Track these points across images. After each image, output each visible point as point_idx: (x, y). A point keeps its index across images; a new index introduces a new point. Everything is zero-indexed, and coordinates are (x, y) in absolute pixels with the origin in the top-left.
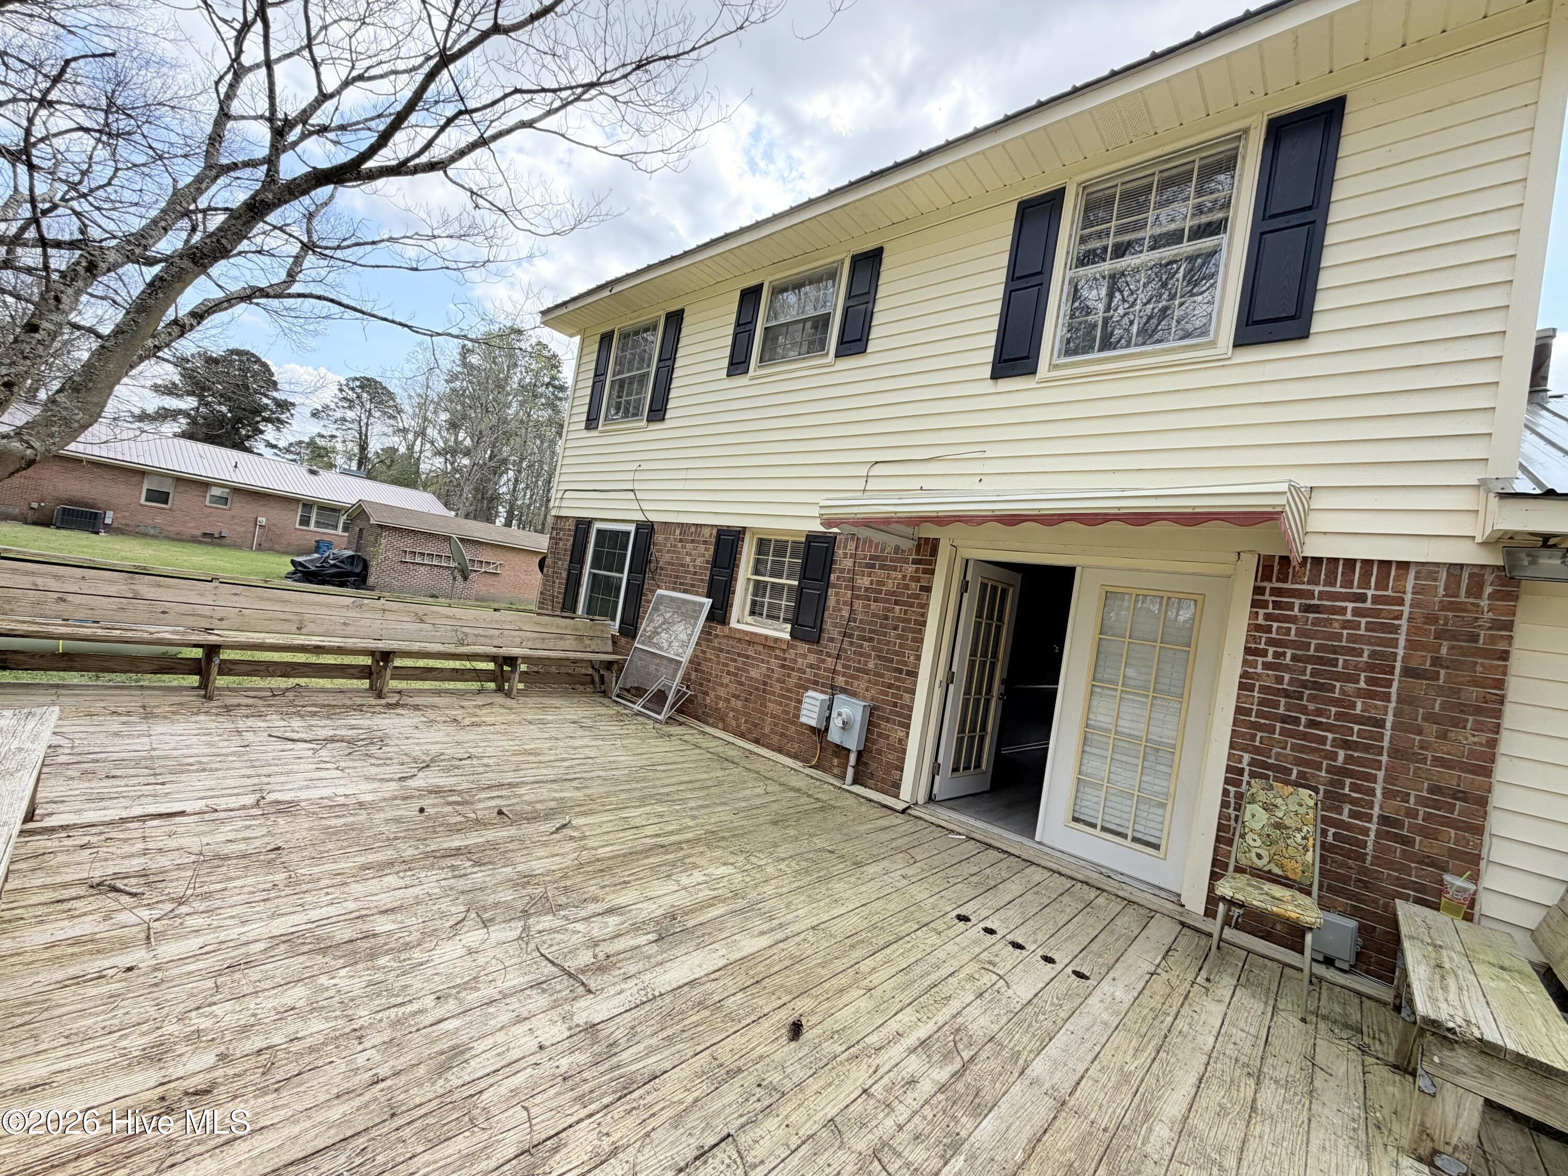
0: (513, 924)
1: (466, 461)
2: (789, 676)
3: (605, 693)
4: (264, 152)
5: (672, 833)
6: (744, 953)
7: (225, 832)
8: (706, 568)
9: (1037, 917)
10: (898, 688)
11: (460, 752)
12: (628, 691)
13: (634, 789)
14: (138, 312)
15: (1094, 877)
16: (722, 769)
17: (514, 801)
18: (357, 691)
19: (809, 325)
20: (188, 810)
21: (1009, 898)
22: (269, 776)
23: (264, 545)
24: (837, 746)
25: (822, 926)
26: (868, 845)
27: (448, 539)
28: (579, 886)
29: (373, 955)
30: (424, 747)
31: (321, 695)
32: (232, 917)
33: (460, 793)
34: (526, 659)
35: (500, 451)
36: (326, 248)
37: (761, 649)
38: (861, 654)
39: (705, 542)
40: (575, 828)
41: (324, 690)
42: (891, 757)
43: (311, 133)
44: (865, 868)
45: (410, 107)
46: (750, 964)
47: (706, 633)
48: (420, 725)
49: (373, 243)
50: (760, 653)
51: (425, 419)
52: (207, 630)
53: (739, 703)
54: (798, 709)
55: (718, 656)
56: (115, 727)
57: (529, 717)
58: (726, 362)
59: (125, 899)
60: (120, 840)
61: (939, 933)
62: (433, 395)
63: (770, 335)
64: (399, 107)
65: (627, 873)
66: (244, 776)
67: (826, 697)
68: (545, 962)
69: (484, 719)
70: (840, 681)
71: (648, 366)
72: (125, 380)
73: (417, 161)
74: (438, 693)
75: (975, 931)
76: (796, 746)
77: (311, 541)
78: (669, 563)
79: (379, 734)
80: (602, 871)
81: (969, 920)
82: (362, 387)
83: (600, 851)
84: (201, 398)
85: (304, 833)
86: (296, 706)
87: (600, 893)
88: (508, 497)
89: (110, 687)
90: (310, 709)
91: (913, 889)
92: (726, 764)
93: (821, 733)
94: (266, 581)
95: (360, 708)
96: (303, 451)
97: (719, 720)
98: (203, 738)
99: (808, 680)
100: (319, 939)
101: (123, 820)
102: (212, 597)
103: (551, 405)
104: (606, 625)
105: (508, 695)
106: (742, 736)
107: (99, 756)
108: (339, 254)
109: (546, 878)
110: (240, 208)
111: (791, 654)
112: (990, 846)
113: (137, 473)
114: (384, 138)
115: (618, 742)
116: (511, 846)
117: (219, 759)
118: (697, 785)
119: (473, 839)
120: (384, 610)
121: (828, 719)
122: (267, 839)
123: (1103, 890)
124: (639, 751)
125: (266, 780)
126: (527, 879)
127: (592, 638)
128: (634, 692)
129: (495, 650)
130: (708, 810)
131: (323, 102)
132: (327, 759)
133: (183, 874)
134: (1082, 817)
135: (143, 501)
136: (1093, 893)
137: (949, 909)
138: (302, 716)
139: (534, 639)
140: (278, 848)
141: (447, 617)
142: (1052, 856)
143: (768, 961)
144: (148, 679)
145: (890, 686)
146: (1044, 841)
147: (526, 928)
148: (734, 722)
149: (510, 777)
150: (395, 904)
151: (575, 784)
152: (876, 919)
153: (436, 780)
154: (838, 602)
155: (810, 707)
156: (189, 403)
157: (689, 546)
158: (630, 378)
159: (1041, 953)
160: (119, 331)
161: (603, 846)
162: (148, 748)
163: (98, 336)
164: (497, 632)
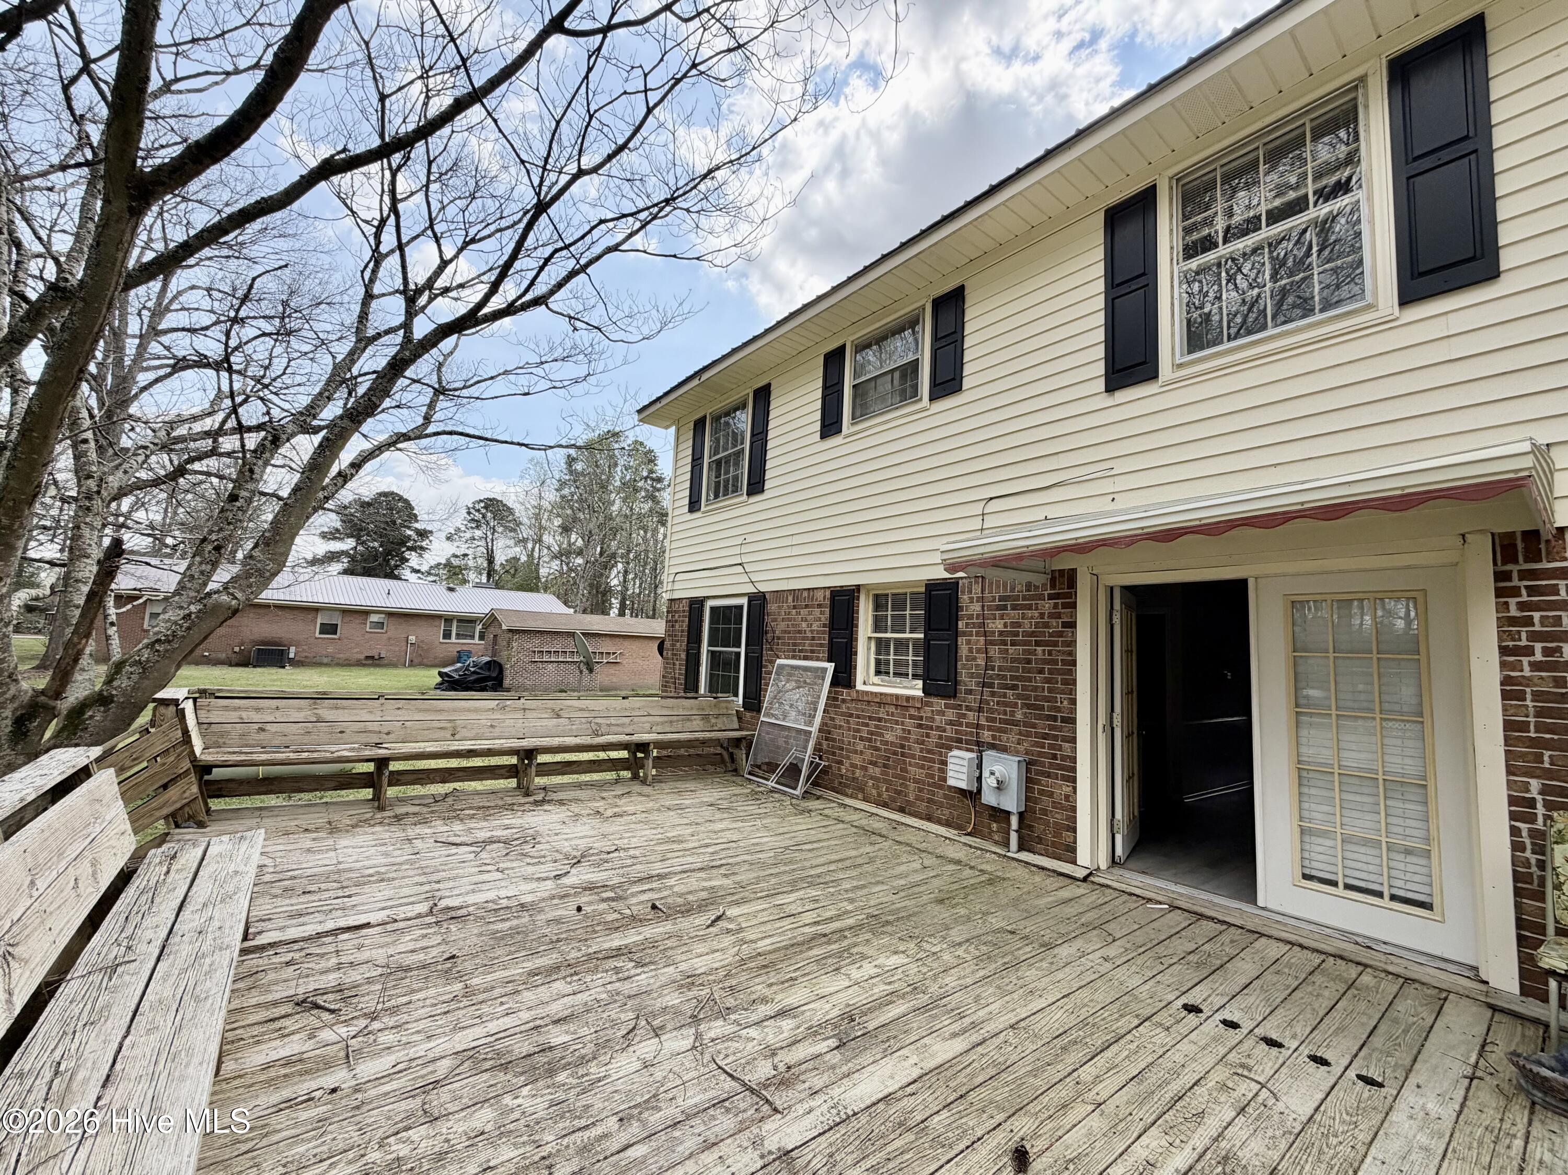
0: (684, 1031)
1: (579, 561)
2: (928, 736)
3: (736, 772)
4: (402, 319)
5: (831, 919)
6: (939, 1060)
7: (406, 942)
8: (824, 633)
9: (1288, 1004)
10: (1055, 738)
11: (606, 845)
12: (759, 767)
13: (785, 872)
14: (311, 470)
15: (1349, 948)
16: (871, 844)
17: (666, 893)
18: (507, 791)
19: (897, 375)
20: (373, 922)
21: (1244, 980)
22: (439, 882)
23: (416, 661)
24: (993, 808)
25: (1022, 1024)
26: (1051, 922)
27: (573, 635)
28: (745, 985)
29: (551, 1072)
30: (573, 843)
31: (476, 797)
32: (418, 1032)
33: (613, 888)
34: (659, 745)
35: (608, 546)
36: (455, 390)
37: (892, 709)
38: (1006, 704)
39: (820, 606)
40: (730, 920)
41: (478, 793)
42: (1059, 817)
43: (436, 296)
44: (1056, 951)
45: (514, 257)
46: (949, 1073)
47: (832, 699)
48: (566, 820)
49: (492, 378)
50: (893, 714)
51: (541, 527)
52: (377, 745)
53: (877, 770)
54: (943, 771)
55: (848, 723)
56: (308, 844)
57: (667, 803)
58: (818, 426)
59: (326, 1016)
60: (318, 955)
61: (1168, 1029)
62: (546, 504)
63: (860, 391)
64: (505, 258)
65: (792, 968)
66: (417, 884)
67: (974, 755)
68: (723, 1076)
69: (625, 809)
70: (986, 735)
71: (742, 443)
72: (301, 532)
73: (524, 300)
74: (580, 786)
75: (1212, 1027)
76: (947, 812)
77: (453, 651)
78: (785, 632)
79: (531, 832)
80: (765, 967)
81: (1201, 1011)
82: (486, 507)
83: (760, 944)
84: (358, 538)
85: (475, 940)
86: (456, 810)
87: (767, 992)
88: (619, 588)
89: (301, 806)
90: (467, 812)
91: (1120, 973)
92: (874, 838)
93: (973, 795)
94: (423, 694)
95: (511, 807)
96: (441, 571)
97: (859, 791)
98: (379, 849)
99: (950, 739)
100: (499, 1054)
101: (319, 935)
102: (380, 713)
103: (652, 497)
104: (729, 702)
105: (644, 782)
106: (885, 805)
107: (296, 873)
108: (465, 392)
109: (710, 978)
110: (384, 369)
111: (927, 712)
112: (1202, 916)
113: (311, 610)
114: (494, 288)
115: (758, 822)
116: (669, 943)
117: (395, 868)
118: (848, 863)
119: (631, 937)
120: (524, 709)
121: (979, 779)
122: (442, 948)
123: (1366, 966)
124: (781, 830)
125: (437, 886)
126: (690, 980)
127: (718, 716)
128: (765, 767)
129: (627, 738)
130: (865, 891)
131: (445, 267)
132: (487, 861)
133: (373, 988)
134: (1314, 873)
135: (317, 635)
136: (1353, 971)
137: (1171, 997)
138: (462, 820)
139: (663, 723)
140: (453, 957)
141: (582, 710)
142: (1286, 925)
143: (968, 1070)
144: (331, 796)
145: (1045, 736)
146: (1270, 906)
147: (698, 1036)
148: (874, 792)
149: (657, 869)
150: (566, 1013)
151: (722, 871)
152: (1084, 1013)
153: (589, 876)
154: (970, 650)
155: (957, 768)
156: (349, 544)
157: (804, 612)
158: (725, 457)
159: (1306, 1052)
160: (296, 490)
161: (762, 938)
162: (335, 862)
163: (280, 498)
164: (627, 720)
